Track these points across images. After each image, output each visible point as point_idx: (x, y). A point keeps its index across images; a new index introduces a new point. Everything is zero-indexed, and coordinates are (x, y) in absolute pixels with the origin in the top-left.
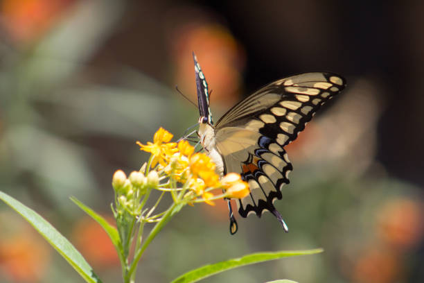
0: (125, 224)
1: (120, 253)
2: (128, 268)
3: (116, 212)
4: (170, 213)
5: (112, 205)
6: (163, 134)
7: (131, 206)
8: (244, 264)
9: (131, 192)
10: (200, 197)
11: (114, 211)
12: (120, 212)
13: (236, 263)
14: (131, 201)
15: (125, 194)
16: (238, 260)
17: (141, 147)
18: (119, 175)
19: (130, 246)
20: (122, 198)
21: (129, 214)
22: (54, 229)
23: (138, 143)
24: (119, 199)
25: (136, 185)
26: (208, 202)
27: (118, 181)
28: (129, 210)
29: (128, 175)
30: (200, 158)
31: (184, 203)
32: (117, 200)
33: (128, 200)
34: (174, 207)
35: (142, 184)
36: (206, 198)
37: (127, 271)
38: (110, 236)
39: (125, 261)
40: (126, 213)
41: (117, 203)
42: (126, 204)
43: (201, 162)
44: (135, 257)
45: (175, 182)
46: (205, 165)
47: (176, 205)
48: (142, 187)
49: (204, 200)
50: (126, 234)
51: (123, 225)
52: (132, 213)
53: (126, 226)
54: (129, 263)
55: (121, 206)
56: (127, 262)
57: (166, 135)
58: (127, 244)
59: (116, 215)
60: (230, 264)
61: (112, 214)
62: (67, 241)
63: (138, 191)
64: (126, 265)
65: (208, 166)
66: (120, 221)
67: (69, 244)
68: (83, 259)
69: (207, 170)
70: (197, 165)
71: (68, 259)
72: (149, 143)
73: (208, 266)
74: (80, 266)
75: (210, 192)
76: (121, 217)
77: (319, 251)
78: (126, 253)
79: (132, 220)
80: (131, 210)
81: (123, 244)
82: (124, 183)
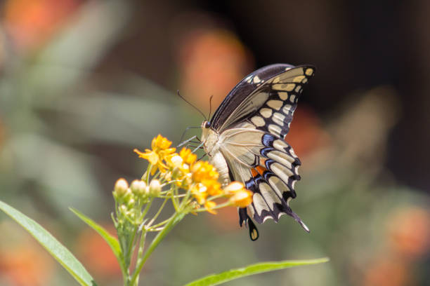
0: (127, 233)
1: (122, 264)
2: (130, 278)
3: (117, 221)
4: (172, 221)
5: (112, 214)
6: (161, 141)
7: (133, 215)
8: (248, 274)
9: (132, 201)
10: (202, 206)
11: (115, 221)
12: (121, 222)
13: (240, 273)
14: (132, 210)
15: (125, 203)
16: (242, 270)
17: (139, 155)
18: (121, 184)
19: (132, 256)
20: (123, 207)
21: (130, 223)
22: (54, 239)
23: (136, 151)
24: (119, 208)
25: (137, 194)
26: (211, 211)
27: (120, 190)
28: (130, 220)
29: (129, 184)
30: (202, 166)
31: (186, 212)
32: (118, 210)
33: (129, 210)
34: (176, 216)
35: (144, 193)
36: (209, 207)
37: (129, 281)
38: (112, 246)
39: (126, 271)
40: (127, 223)
41: (117, 213)
42: (127, 213)
43: (203, 170)
44: (137, 267)
45: (177, 188)
46: (208, 173)
47: (178, 215)
48: (144, 196)
49: (206, 209)
50: (127, 244)
51: (124, 235)
52: (133, 223)
53: (128, 236)
54: (131, 274)
55: (122, 215)
56: (128, 272)
57: (165, 142)
58: (128, 254)
59: (116, 225)
60: (233, 274)
61: (113, 223)
62: (67, 251)
63: (139, 200)
64: (128, 275)
65: (211, 175)
66: (121, 230)
67: (70, 254)
68: (84, 268)
69: (210, 178)
70: (199, 173)
71: (69, 269)
72: (147, 150)
73: (212, 276)
74: (81, 276)
75: (213, 201)
76: (122, 227)
77: (325, 260)
78: (128, 263)
79: (133, 230)
80: (133, 219)
81: (125, 254)
82: (126, 191)
